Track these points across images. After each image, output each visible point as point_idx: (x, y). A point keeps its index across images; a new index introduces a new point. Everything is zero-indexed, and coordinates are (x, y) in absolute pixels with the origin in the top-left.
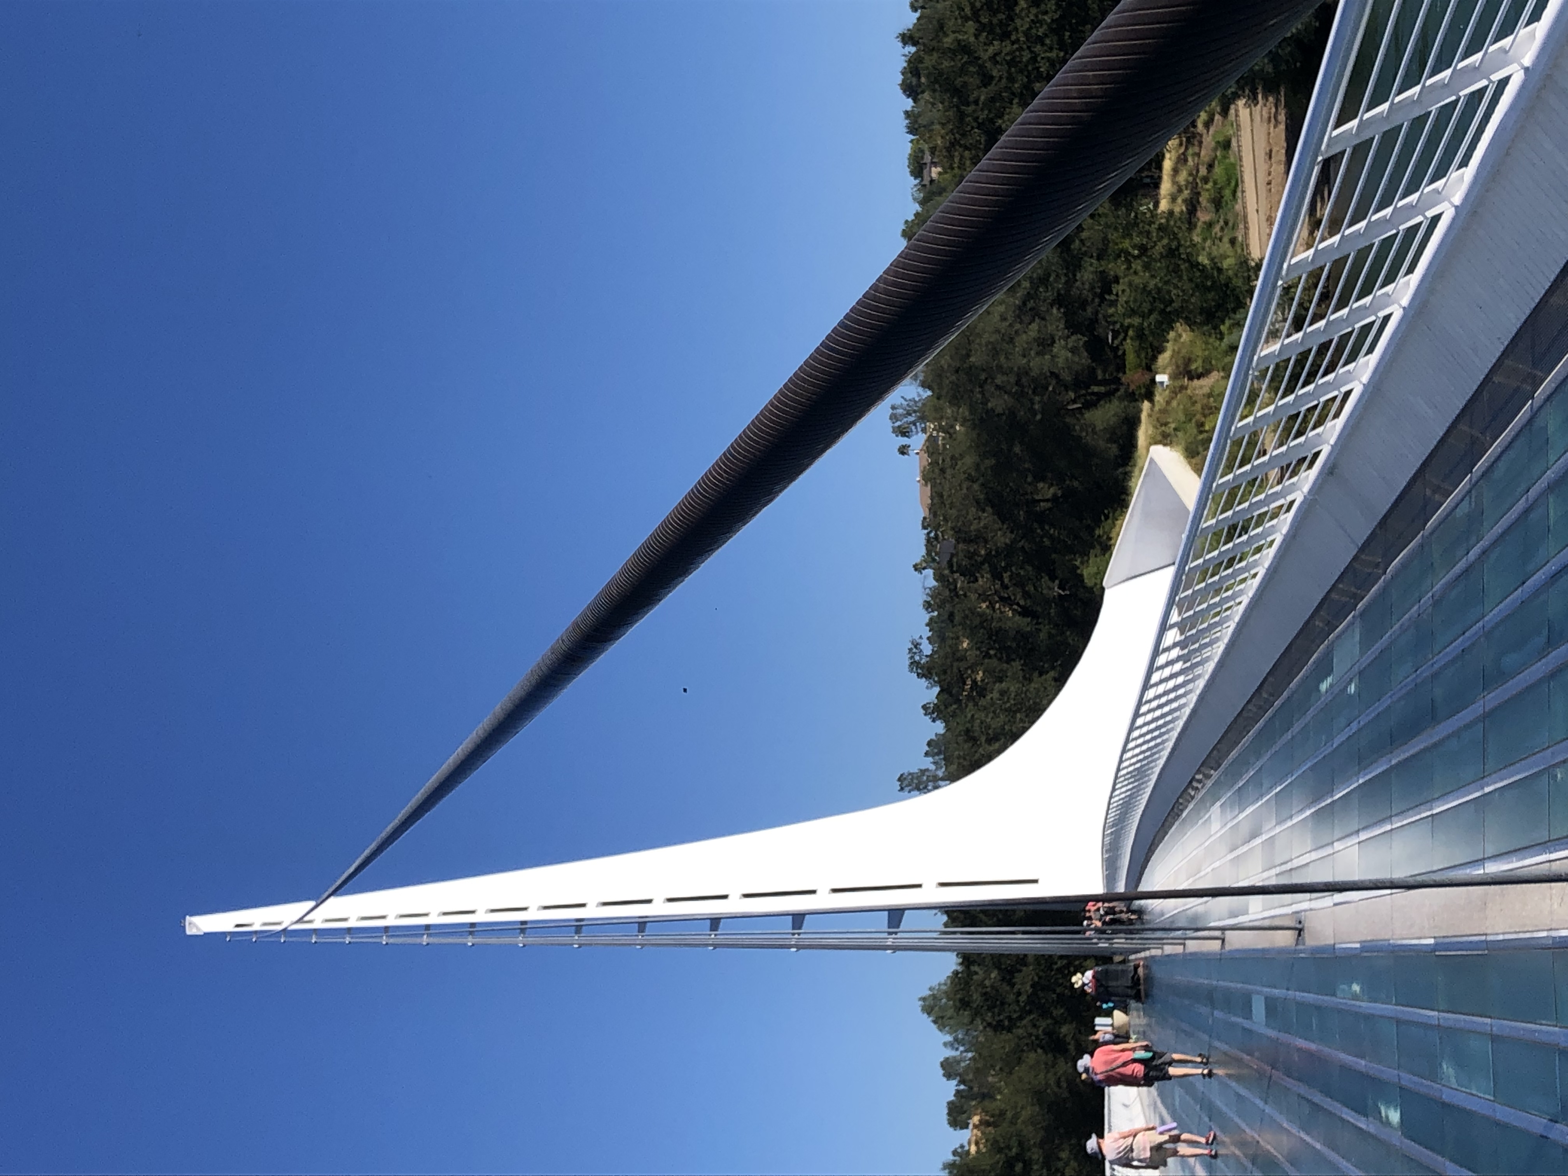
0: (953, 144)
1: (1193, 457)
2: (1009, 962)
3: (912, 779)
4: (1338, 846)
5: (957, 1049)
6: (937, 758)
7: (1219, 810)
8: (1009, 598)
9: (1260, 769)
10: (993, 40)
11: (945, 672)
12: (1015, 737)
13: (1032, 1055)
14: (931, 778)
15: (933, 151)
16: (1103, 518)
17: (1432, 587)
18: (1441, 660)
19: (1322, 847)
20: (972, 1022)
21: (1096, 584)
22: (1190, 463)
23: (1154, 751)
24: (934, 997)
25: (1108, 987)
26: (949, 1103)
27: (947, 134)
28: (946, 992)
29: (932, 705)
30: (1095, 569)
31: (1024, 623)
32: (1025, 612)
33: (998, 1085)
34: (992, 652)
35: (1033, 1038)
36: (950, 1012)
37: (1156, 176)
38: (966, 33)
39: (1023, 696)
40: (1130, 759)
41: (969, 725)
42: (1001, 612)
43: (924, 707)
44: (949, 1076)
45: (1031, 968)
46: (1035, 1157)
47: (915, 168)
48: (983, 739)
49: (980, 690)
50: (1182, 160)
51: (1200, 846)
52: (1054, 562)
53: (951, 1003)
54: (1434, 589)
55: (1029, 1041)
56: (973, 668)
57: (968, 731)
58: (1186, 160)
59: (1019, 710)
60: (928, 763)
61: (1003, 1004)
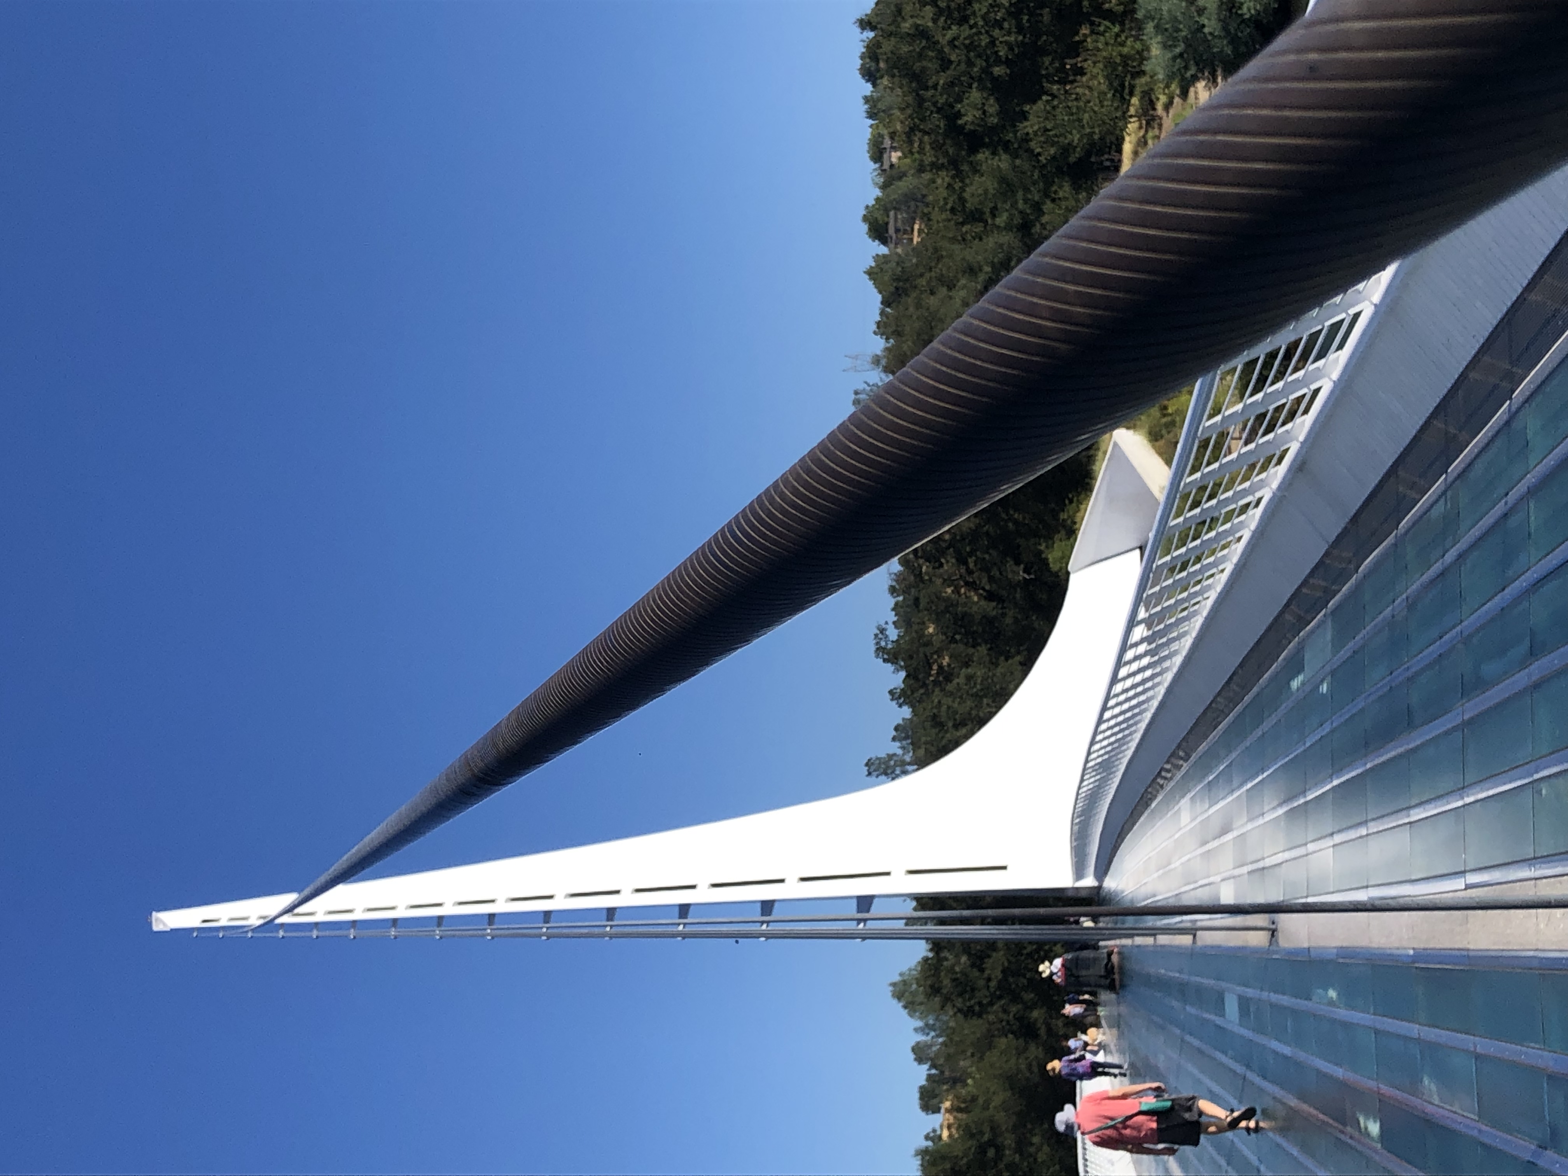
0: (912, 130)
1: (1156, 440)
2: (978, 947)
3: (880, 764)
4: (1311, 847)
5: (928, 1034)
6: (904, 742)
7: (1189, 802)
8: (974, 582)
9: (1231, 763)
10: (952, 24)
11: (911, 657)
12: (982, 722)
13: (1004, 1040)
14: (898, 763)
15: (892, 135)
16: (1067, 502)
17: (1407, 589)
18: (1416, 664)
19: (1295, 847)
20: (942, 1008)
21: (1061, 568)
22: (1154, 447)
23: (1122, 742)
24: (904, 982)
25: (1078, 977)
26: (921, 1088)
27: (906, 119)
28: (917, 979)
29: (898, 691)
30: (1060, 554)
31: (990, 608)
32: (990, 596)
33: (969, 1070)
34: (958, 637)
35: (1004, 1023)
36: (921, 998)
37: (1116, 159)
38: (923, 17)
39: (990, 681)
40: (1098, 751)
41: (935, 711)
42: (967, 597)
43: (891, 692)
44: (920, 1060)
45: (1002, 953)
46: (1008, 1142)
47: (874, 153)
48: (950, 724)
49: (947, 675)
50: (1142, 142)
51: (1171, 837)
52: (1019, 546)
53: (922, 988)
54: (1409, 591)
55: (1000, 1026)
56: (939, 652)
57: (935, 716)
58: (1146, 143)
59: (985, 696)
60: (895, 748)
61: (973, 990)
